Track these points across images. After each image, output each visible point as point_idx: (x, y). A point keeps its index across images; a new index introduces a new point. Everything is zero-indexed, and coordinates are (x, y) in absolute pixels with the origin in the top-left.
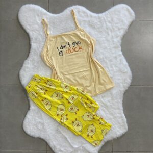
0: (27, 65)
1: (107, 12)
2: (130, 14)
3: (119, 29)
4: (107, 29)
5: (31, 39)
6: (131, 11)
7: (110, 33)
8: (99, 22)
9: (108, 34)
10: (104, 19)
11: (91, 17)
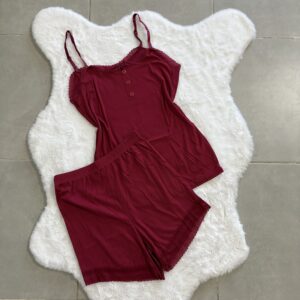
0: (44, 121)
1: (202, 23)
2: (247, 27)
3: (226, 54)
4: (203, 53)
5: (54, 71)
6: (249, 21)
7: (208, 60)
8: (188, 40)
9: (205, 64)
10: (197, 36)
11: (173, 31)
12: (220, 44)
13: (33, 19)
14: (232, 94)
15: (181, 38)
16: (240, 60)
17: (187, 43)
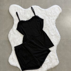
12: (53, 14)
13: (9, 7)
14: (56, 26)
15: (44, 12)
16: (58, 17)
17: (45, 13)
